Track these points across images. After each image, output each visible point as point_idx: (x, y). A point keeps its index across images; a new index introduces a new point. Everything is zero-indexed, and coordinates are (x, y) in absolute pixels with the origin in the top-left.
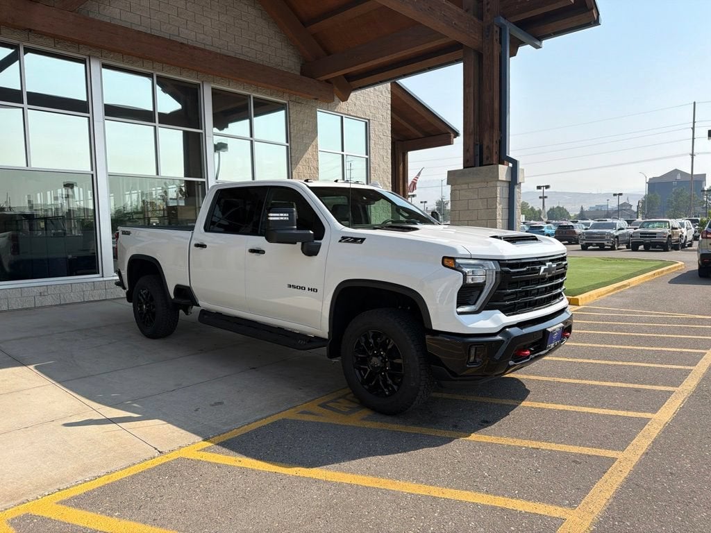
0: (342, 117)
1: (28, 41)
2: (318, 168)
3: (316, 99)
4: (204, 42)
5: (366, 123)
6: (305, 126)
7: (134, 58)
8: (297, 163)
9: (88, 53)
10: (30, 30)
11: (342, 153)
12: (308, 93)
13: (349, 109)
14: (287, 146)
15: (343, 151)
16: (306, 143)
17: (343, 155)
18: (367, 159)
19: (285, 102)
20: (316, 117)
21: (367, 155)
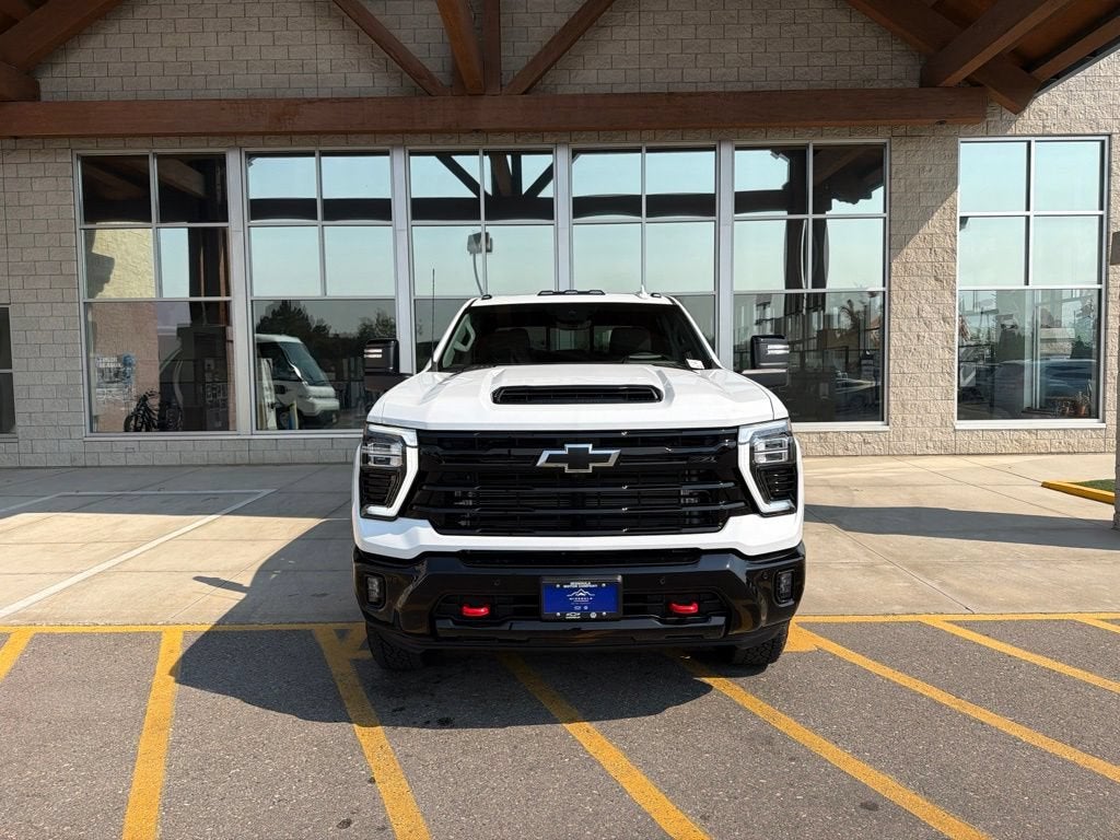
0: (1029, 143)
1: (487, 143)
2: (954, 251)
3: (941, 123)
4: (724, 79)
5: (1103, 142)
6: (926, 175)
7: (614, 133)
8: (903, 244)
9: (554, 140)
10: (477, 131)
11: (1027, 213)
12: (919, 117)
13: (1048, 123)
14: (885, 218)
15: (1028, 209)
16: (928, 207)
17: (1028, 218)
18: (1101, 217)
19: (884, 141)
20: (955, 155)
21: (1101, 208)
